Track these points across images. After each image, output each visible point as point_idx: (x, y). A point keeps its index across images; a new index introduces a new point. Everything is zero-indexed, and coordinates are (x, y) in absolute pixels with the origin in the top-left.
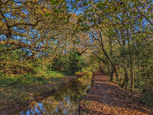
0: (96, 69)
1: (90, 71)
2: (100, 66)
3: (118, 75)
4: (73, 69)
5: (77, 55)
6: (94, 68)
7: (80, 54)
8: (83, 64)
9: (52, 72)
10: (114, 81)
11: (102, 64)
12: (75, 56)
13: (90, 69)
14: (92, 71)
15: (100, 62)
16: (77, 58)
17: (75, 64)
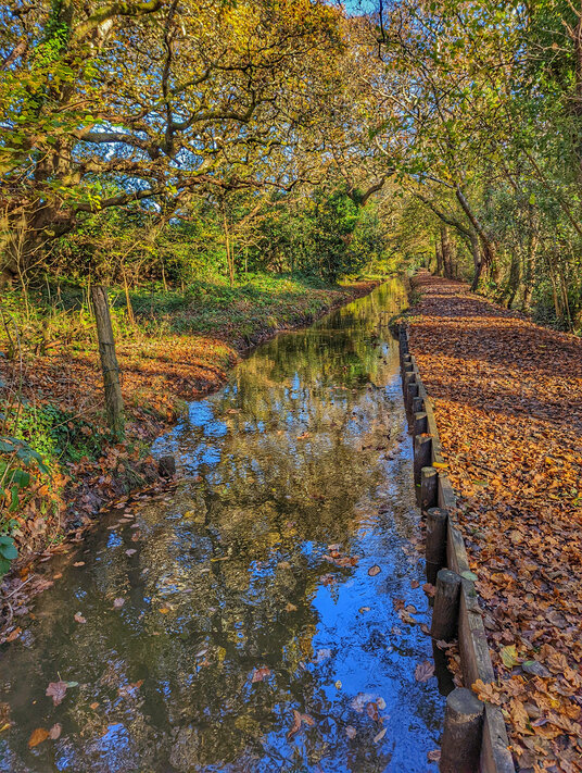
0: (423, 265)
1: (394, 275)
2: (443, 246)
3: (496, 272)
4: (332, 262)
5: (348, 201)
6: (411, 261)
7: (359, 200)
8: (374, 244)
9: (253, 275)
10: (482, 292)
11: (453, 240)
12: (339, 209)
13: (393, 267)
14: (400, 274)
15: (443, 232)
16: (348, 217)
17: (340, 242)
